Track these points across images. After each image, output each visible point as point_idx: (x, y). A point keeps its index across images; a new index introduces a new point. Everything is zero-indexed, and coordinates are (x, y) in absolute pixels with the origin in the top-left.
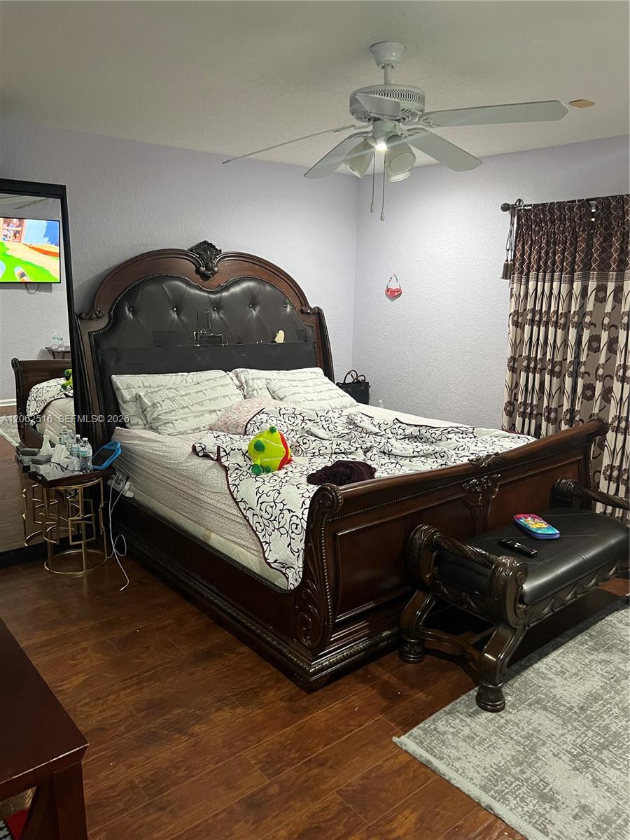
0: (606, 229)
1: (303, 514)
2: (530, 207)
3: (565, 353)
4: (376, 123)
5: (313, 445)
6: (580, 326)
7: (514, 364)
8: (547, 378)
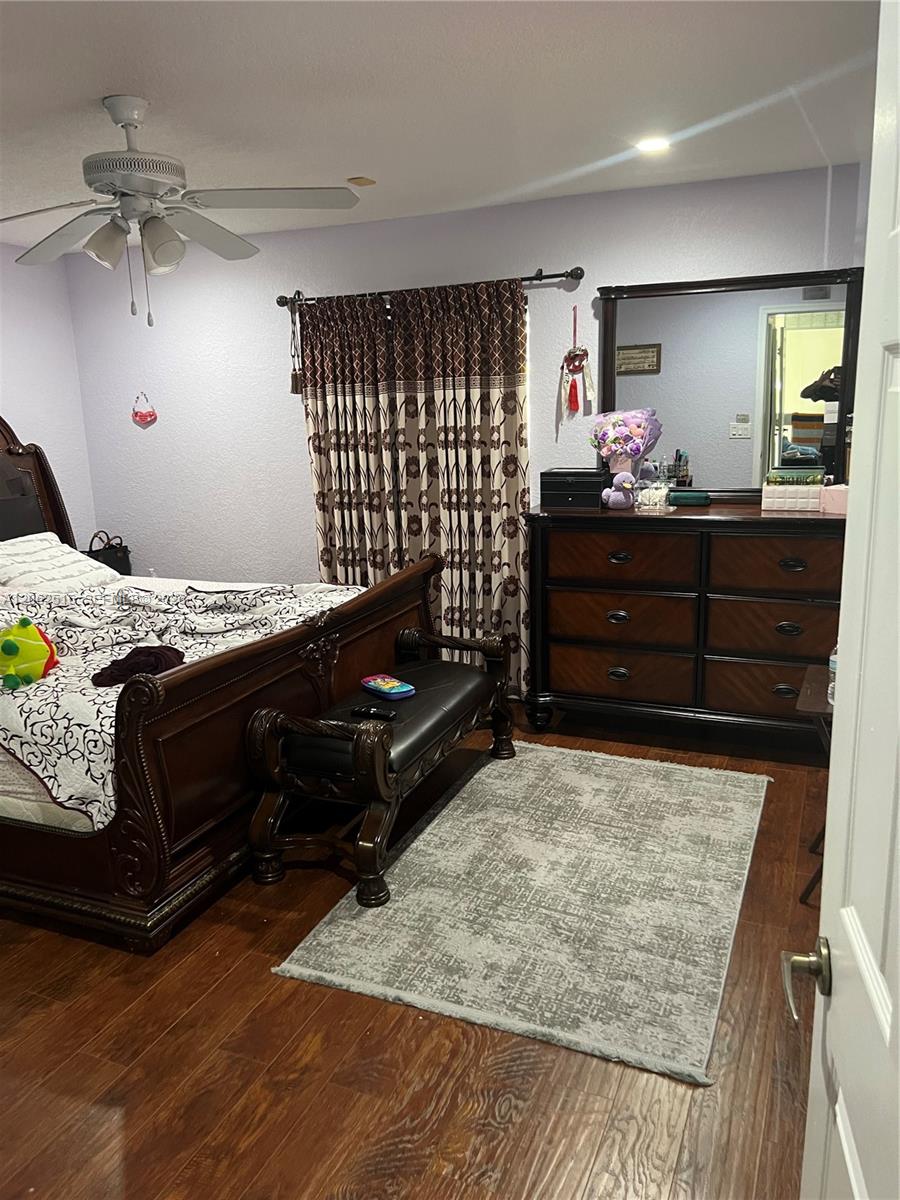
0: (405, 329)
1: (102, 726)
2: (313, 302)
3: (381, 482)
4: (124, 198)
5: (83, 637)
6: (394, 448)
7: (324, 501)
8: (366, 513)
